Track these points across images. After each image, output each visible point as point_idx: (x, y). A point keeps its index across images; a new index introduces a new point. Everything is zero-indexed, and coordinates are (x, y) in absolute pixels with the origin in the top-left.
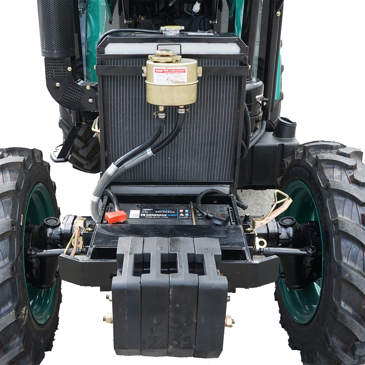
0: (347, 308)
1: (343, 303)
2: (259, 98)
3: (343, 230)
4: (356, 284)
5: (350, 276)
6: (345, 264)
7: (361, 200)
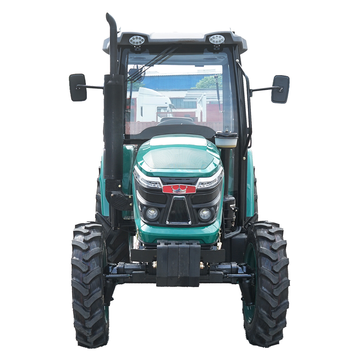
0: (265, 290)
1: (263, 288)
2: (232, 207)
3: (262, 252)
4: (267, 276)
5: (264, 272)
6: (263, 268)
7: (270, 239)
